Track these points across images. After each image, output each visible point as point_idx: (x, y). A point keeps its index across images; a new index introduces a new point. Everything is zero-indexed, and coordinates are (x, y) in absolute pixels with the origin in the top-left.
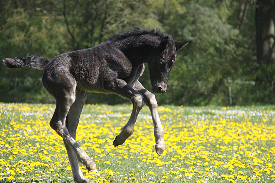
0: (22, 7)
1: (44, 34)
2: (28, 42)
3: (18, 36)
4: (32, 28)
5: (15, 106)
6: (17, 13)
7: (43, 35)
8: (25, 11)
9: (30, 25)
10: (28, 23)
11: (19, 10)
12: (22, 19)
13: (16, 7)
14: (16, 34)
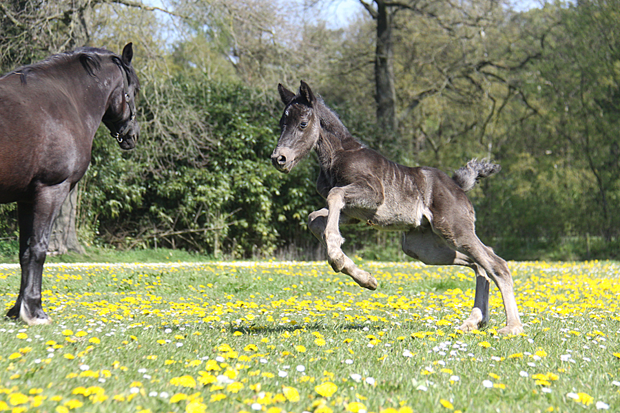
0: (527, 151)
1: (556, 183)
2: (536, 194)
3: (524, 187)
4: (540, 177)
5: (531, 264)
6: (522, 158)
7: (554, 185)
8: (532, 155)
9: (539, 173)
10: (535, 171)
11: (523, 154)
12: (528, 165)
13: (521, 151)
14: (521, 185)
